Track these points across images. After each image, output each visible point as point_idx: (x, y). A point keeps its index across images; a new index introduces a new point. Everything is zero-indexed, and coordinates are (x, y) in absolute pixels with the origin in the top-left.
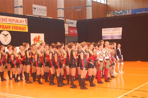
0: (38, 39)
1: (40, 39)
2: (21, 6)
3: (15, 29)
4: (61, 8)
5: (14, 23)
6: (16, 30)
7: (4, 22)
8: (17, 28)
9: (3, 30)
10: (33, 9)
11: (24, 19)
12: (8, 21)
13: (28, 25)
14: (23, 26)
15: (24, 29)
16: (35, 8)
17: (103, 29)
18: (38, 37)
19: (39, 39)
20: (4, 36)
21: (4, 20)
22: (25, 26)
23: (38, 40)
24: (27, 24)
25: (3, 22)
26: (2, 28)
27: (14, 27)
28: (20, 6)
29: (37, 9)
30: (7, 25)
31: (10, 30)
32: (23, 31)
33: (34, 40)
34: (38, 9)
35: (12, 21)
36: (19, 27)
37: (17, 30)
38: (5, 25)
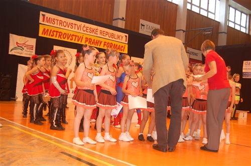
2: (123, 18)
3: (107, 47)
4: (180, 30)
5: (107, 37)
7: (93, 34)
8: (111, 46)
10: (140, 26)
11: (123, 35)
13: (128, 44)
14: (121, 45)
15: (123, 48)
16: (144, 26)
17: (244, 62)
21: (93, 31)
22: (123, 45)
24: (127, 42)
25: (91, 34)
27: (106, 44)
28: (121, 18)
29: (146, 26)
30: (96, 39)
31: (100, 47)
34: (148, 27)
35: (105, 35)
36: (115, 45)
38: (93, 39)
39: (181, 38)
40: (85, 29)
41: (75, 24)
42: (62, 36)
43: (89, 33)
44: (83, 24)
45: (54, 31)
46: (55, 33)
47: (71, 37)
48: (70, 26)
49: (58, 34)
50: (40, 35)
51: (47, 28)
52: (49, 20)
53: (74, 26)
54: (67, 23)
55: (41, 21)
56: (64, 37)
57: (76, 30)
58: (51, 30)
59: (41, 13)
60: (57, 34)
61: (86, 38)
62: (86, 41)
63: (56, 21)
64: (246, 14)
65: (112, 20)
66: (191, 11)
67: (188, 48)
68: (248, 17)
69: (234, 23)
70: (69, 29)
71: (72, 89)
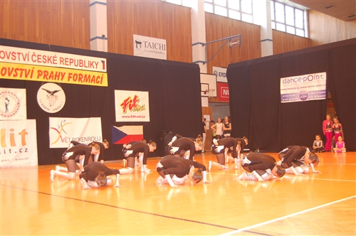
0: (132, 103)
1: (140, 104)
2: (104, 36)
3: (75, 80)
4: (198, 43)
5: (72, 66)
6: (77, 82)
7: (50, 64)
8: (80, 79)
9: (45, 80)
11: (99, 60)
13: (107, 72)
14: (97, 75)
15: (99, 80)
17: (282, 80)
18: (132, 99)
19: (136, 103)
20: (48, 93)
21: (49, 60)
22: (100, 74)
23: (134, 105)
24: (105, 70)
25: (46, 64)
26: (42, 76)
27: (72, 76)
28: (101, 36)
30: (55, 70)
31: (63, 82)
32: (96, 84)
33: (124, 104)
34: (147, 44)
35: (68, 63)
36: (86, 75)
37: (80, 83)
38: (50, 70)
39: (199, 54)
40: (35, 58)
41: (19, 53)
43: (42, 64)
44: (31, 51)
47: (14, 73)
48: (11, 56)
53: (17, 55)
54: (5, 53)
56: (3, 73)
57: (22, 61)
61: (39, 71)
62: (39, 75)
64: (303, 10)
65: (89, 40)
66: (213, 14)
67: (215, 69)
68: (305, 13)
69: (285, 24)
70: (10, 60)
71: (26, 147)
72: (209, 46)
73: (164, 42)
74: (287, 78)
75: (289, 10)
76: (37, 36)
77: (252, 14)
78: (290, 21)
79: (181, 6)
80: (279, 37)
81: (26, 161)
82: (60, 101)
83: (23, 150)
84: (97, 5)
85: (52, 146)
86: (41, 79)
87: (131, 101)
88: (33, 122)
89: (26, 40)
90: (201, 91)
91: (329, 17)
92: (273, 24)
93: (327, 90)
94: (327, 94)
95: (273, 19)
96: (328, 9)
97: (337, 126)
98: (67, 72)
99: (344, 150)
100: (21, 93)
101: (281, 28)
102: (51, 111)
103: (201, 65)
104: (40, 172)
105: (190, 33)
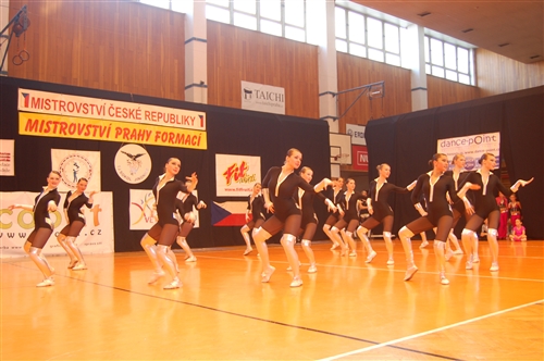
0: (239, 172)
1: (249, 173)
2: (202, 83)
3: (164, 141)
4: (327, 93)
5: (161, 122)
6: (167, 144)
7: (132, 120)
8: (171, 139)
9: (125, 140)
11: (195, 114)
12: (143, 116)
13: (207, 130)
14: (192, 134)
15: (196, 140)
16: (250, 92)
17: (440, 142)
18: (239, 166)
19: (244, 171)
20: (129, 158)
21: (131, 113)
22: (197, 134)
23: (242, 175)
24: (204, 128)
26: (121, 136)
27: (160, 135)
28: (199, 83)
29: (254, 93)
30: (138, 128)
31: (148, 143)
32: (191, 147)
33: (228, 173)
34: (259, 94)
35: (155, 118)
36: (178, 135)
37: (171, 145)
38: (131, 128)
39: (328, 108)
40: (113, 112)
41: (92, 106)
42: (67, 131)
43: (122, 119)
44: (108, 103)
45: (50, 122)
46: (52, 126)
47: (85, 130)
48: (82, 109)
49: (59, 126)
50: (22, 131)
51: (34, 118)
52: (37, 103)
53: (90, 108)
54: (74, 105)
55: (21, 106)
56: (72, 130)
57: (96, 115)
58: (43, 121)
59: (21, 91)
60: (56, 127)
62: (118, 134)
63: (52, 104)
64: (468, 49)
65: (183, 88)
66: (348, 54)
67: (349, 126)
68: (471, 53)
69: (444, 67)
70: (81, 114)
71: (98, 228)
72: (341, 96)
73: (281, 91)
74: (447, 140)
75: (450, 49)
76: (116, 83)
77: (399, 55)
78: (450, 64)
79: (305, 43)
80: (436, 86)
81: (100, 246)
82: (144, 167)
83: (96, 232)
84: (194, 42)
85: (132, 228)
86: (120, 139)
87: (237, 169)
88: (109, 195)
89: (102, 88)
90: (330, 156)
91: (503, 58)
92: (427, 67)
93: (500, 157)
94: (500, 162)
95: (427, 60)
96: (503, 47)
97: (514, 205)
98: (154, 130)
99: (524, 237)
100: (94, 158)
101: (438, 73)
102: (133, 182)
103: (330, 121)
104: (116, 262)
105: (316, 78)
